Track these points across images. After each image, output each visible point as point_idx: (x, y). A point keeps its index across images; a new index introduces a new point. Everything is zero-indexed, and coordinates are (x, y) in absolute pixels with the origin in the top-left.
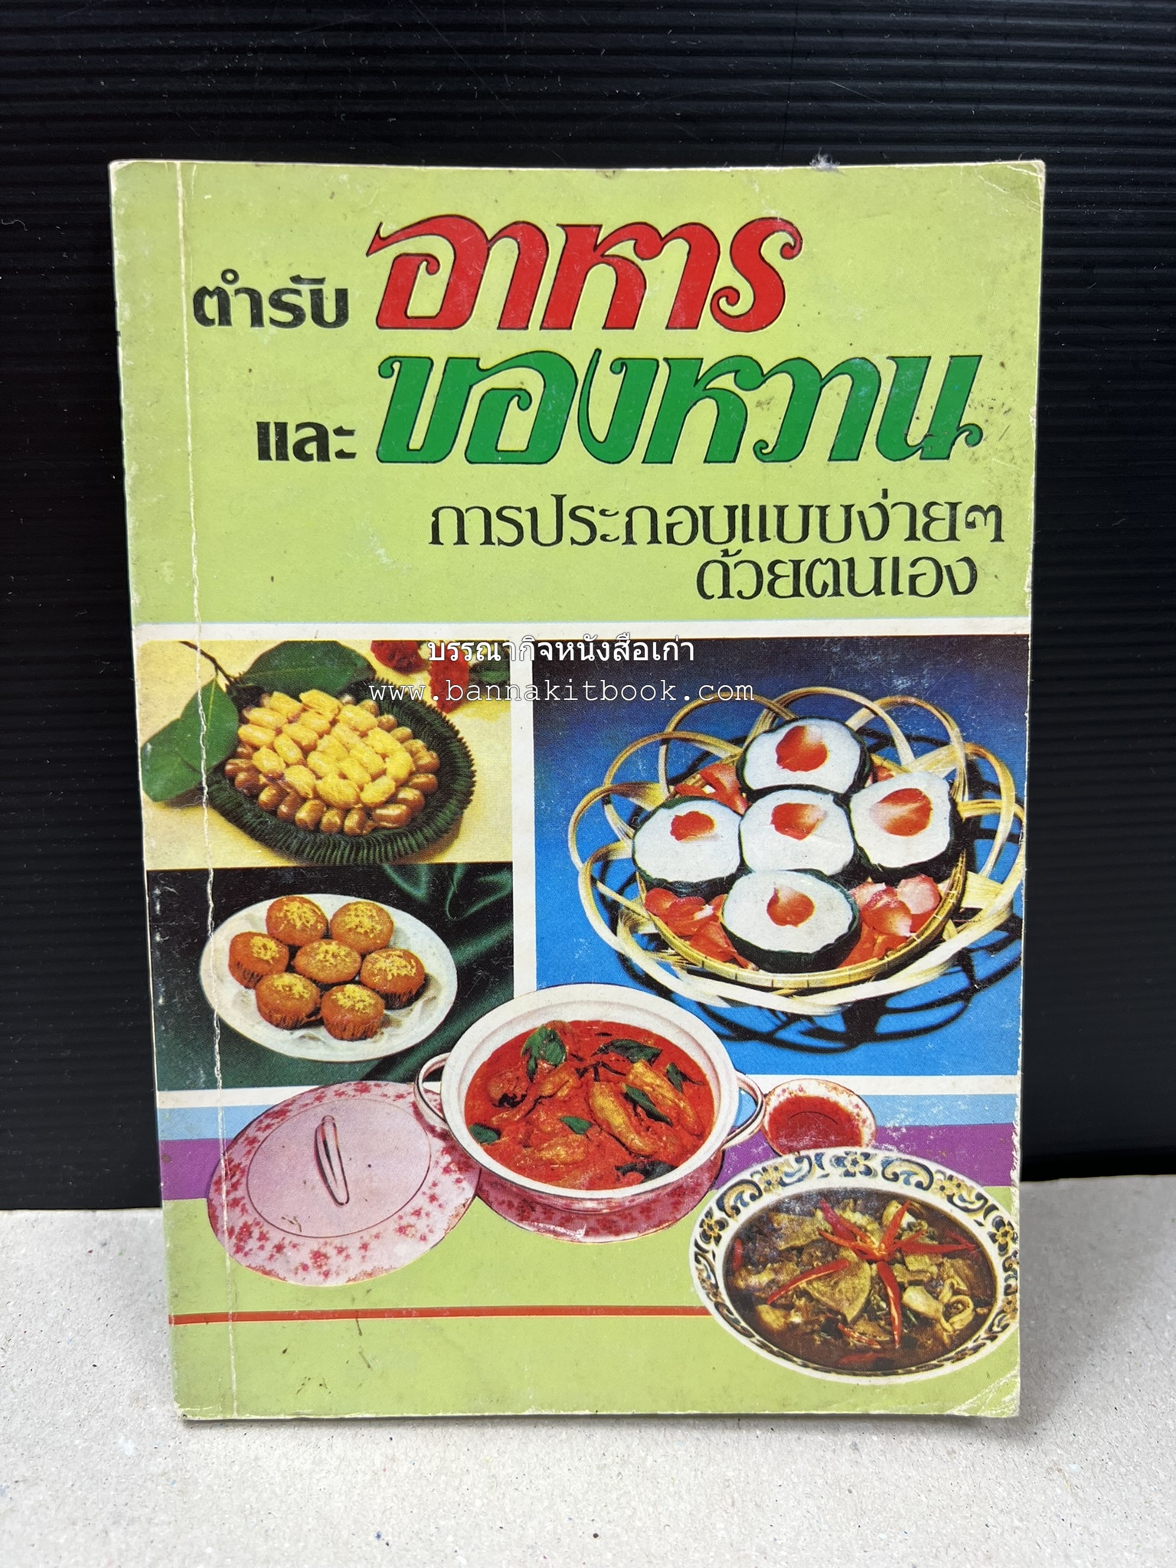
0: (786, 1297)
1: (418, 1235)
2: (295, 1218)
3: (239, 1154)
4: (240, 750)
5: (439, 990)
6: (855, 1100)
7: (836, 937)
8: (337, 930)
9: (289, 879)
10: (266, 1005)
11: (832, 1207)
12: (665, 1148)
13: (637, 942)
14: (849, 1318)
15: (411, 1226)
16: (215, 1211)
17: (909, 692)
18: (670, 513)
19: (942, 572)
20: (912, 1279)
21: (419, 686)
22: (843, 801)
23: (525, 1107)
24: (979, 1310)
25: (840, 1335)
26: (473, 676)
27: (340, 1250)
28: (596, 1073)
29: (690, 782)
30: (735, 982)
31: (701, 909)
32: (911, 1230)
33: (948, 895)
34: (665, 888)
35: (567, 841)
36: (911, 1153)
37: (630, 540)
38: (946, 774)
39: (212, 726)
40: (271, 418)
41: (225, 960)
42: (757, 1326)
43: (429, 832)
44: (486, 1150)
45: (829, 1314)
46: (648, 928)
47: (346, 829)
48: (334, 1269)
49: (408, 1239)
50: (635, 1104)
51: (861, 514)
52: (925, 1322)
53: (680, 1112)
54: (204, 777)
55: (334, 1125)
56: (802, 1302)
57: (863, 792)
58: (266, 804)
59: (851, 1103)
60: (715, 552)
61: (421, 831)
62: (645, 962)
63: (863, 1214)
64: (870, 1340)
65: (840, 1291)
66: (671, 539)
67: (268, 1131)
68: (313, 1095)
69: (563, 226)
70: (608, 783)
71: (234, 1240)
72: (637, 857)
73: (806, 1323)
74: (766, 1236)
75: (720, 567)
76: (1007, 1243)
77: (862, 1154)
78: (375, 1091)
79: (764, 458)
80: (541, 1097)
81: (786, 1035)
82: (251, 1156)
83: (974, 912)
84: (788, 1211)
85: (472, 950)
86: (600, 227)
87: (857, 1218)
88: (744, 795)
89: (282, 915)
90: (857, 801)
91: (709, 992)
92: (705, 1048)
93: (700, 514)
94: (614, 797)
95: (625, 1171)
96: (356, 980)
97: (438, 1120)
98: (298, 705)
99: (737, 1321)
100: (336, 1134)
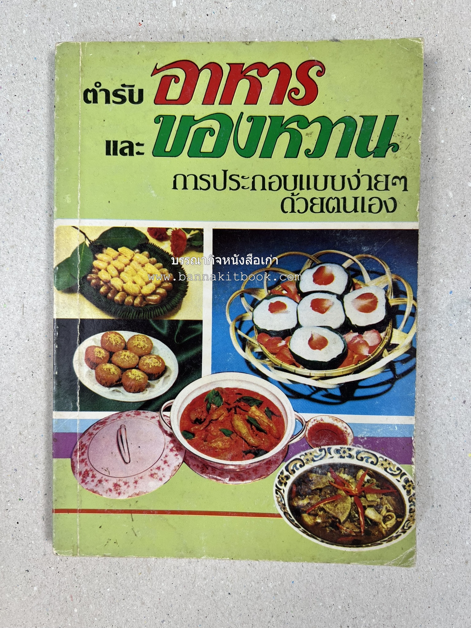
0: (314, 511)
1: (159, 478)
2: (107, 469)
3: (85, 440)
4: (93, 270)
5: (171, 373)
6: (345, 425)
7: (337, 355)
8: (129, 346)
9: (110, 324)
10: (99, 377)
11: (335, 471)
12: (264, 443)
13: (254, 355)
14: (342, 521)
15: (156, 474)
16: (74, 464)
17: (368, 252)
18: (270, 178)
19: (383, 203)
20: (369, 504)
21: (166, 246)
22: (341, 298)
23: (205, 424)
24: (398, 519)
25: (337, 528)
26: (188, 243)
27: (126, 483)
28: (235, 410)
29: (277, 289)
30: (294, 373)
31: (281, 342)
32: (369, 483)
33: (384, 338)
34: (266, 333)
35: (225, 312)
36: (368, 449)
37: (254, 189)
38: (384, 287)
39: (83, 260)
40: (112, 139)
41: (83, 357)
42: (301, 523)
43: (169, 307)
44: (188, 442)
45: (333, 519)
46: (258, 350)
47: (135, 304)
48: (122, 491)
49: (154, 479)
50: (251, 424)
51: (349, 179)
52: (375, 524)
53: (270, 428)
54: (79, 281)
55: (125, 429)
56: (321, 513)
57: (349, 294)
58: (102, 293)
59: (343, 426)
60: (289, 194)
61: (165, 306)
62: (257, 363)
63: (348, 475)
64: (351, 531)
65: (338, 509)
66: (270, 188)
67: (98, 430)
68: (117, 415)
69: (229, 64)
70: (243, 288)
71: (81, 477)
72: (254, 320)
73: (323, 522)
74: (306, 483)
75: (290, 200)
76: (410, 490)
77: (348, 448)
78: (143, 414)
79: (309, 156)
80: (212, 420)
81: (315, 396)
82: (90, 441)
83: (395, 346)
84: (316, 472)
85: (184, 357)
86: (244, 64)
87: (345, 476)
88: (299, 295)
89: (107, 339)
90: (348, 298)
91: (283, 377)
92: (282, 401)
93: (282, 178)
94: (245, 295)
95: (247, 453)
96: (137, 367)
97: (169, 428)
98: (117, 253)
99: (293, 521)
100: (126, 433)
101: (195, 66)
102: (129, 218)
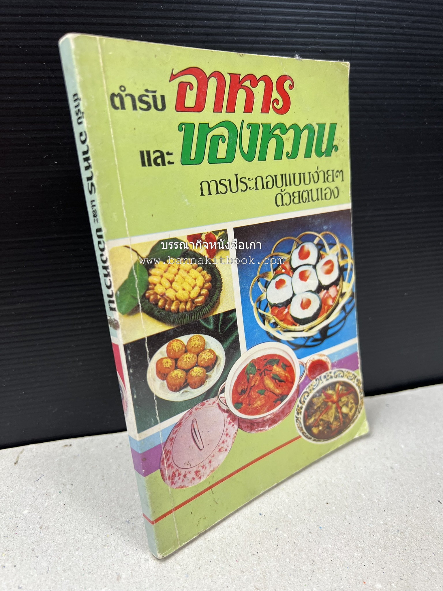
0: (318, 423)
1: (225, 450)
2: (188, 462)
3: (168, 446)
5: (220, 360)
6: (326, 357)
7: (316, 310)
8: (189, 348)
9: (172, 333)
10: (170, 385)
11: (325, 391)
12: (285, 390)
13: (271, 326)
14: (331, 422)
16: (163, 472)
17: (327, 230)
18: (266, 178)
19: (332, 192)
20: (343, 404)
21: (203, 251)
22: (315, 267)
23: (248, 392)
24: (356, 406)
25: (330, 428)
27: (203, 467)
29: (279, 269)
30: (294, 331)
31: (285, 310)
32: (341, 390)
33: (339, 290)
34: (276, 306)
35: (249, 297)
36: (339, 368)
37: (257, 189)
38: (336, 254)
39: (139, 279)
40: (145, 149)
41: (155, 373)
42: (312, 435)
43: (211, 304)
44: (239, 411)
45: (327, 423)
46: (273, 321)
47: (187, 309)
48: (202, 475)
49: (222, 452)
50: (275, 379)
51: (313, 175)
53: (286, 377)
54: (139, 300)
55: (196, 422)
56: (321, 423)
57: (319, 263)
58: (161, 306)
59: (325, 359)
60: (279, 191)
61: (209, 304)
62: (273, 332)
63: (332, 390)
64: (336, 426)
65: (329, 415)
66: (267, 187)
67: (176, 433)
68: (189, 413)
69: (229, 74)
70: (258, 275)
71: (170, 481)
72: (268, 298)
73: (323, 428)
74: (312, 407)
75: (281, 195)
76: (360, 386)
77: (329, 373)
78: (207, 403)
79: (288, 158)
80: (252, 387)
81: (307, 344)
82: (172, 445)
83: (345, 293)
84: (316, 397)
86: (240, 75)
87: (330, 392)
88: (292, 270)
89: (171, 348)
90: (319, 266)
91: (288, 337)
92: (290, 354)
93: (274, 178)
94: (260, 279)
95: (275, 402)
96: (197, 365)
97: (225, 406)
98: (167, 265)
99: (307, 436)
100: (197, 425)
101: (204, 74)
102: (172, 230)
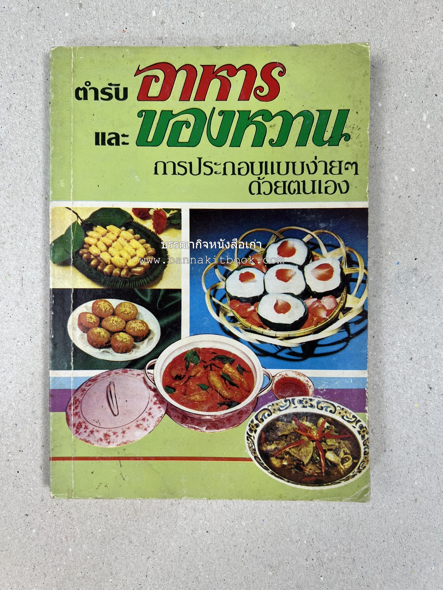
0: (281, 455)
1: (144, 428)
2: (98, 421)
3: (78, 395)
4: (85, 246)
5: (154, 335)
6: (307, 379)
7: (299, 318)
8: (116, 312)
9: (100, 293)
10: (91, 339)
11: (298, 419)
12: (236, 396)
13: (227, 319)
14: (305, 463)
15: (141, 425)
16: (68, 417)
17: (325, 228)
18: (239, 164)
19: (337, 186)
20: (329, 448)
21: (149, 224)
22: (301, 268)
23: (184, 380)
24: (354, 461)
25: (302, 470)
26: (168, 221)
27: (114, 433)
28: (211, 368)
30: (262, 334)
31: (250, 308)
32: (328, 429)
33: (340, 302)
34: (237, 299)
35: (201, 282)
36: (327, 399)
37: (225, 173)
38: (339, 258)
39: (76, 237)
40: (100, 131)
41: (76, 322)
42: (270, 466)
43: (151, 277)
44: (170, 396)
45: (298, 462)
46: (231, 314)
47: (121, 275)
48: (112, 441)
49: (140, 430)
50: (225, 379)
51: (307, 165)
52: (334, 465)
53: (242, 383)
54: (72, 255)
55: (114, 385)
56: (287, 457)
57: (309, 265)
58: (93, 266)
59: (305, 380)
60: (255, 178)
61: (148, 277)
62: (229, 326)
63: (310, 422)
64: (313, 472)
65: (302, 452)
66: (239, 173)
67: (90, 387)
68: (106, 373)
69: (202, 66)
71: (75, 429)
72: (226, 288)
73: (289, 465)
74: (273, 430)
75: (257, 183)
76: (364, 435)
77: (309, 399)
78: (129, 372)
79: (273, 145)
80: (191, 376)
81: (280, 354)
82: (83, 396)
83: (349, 309)
84: (282, 421)
85: (165, 321)
86: (215, 66)
87: (308, 424)
88: (266, 266)
89: (97, 306)
90: (307, 268)
91: (253, 338)
92: (251, 359)
93: (250, 165)
94: (219, 266)
95: (221, 404)
96: (124, 331)
97: (153, 384)
98: (106, 230)
99: (263, 464)
100: (114, 388)
101: (173, 67)
102: (116, 200)
